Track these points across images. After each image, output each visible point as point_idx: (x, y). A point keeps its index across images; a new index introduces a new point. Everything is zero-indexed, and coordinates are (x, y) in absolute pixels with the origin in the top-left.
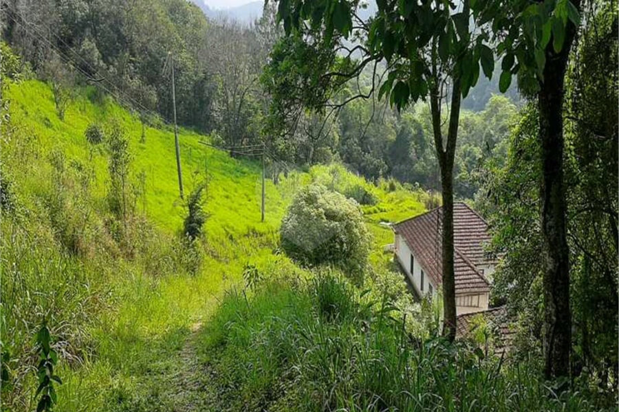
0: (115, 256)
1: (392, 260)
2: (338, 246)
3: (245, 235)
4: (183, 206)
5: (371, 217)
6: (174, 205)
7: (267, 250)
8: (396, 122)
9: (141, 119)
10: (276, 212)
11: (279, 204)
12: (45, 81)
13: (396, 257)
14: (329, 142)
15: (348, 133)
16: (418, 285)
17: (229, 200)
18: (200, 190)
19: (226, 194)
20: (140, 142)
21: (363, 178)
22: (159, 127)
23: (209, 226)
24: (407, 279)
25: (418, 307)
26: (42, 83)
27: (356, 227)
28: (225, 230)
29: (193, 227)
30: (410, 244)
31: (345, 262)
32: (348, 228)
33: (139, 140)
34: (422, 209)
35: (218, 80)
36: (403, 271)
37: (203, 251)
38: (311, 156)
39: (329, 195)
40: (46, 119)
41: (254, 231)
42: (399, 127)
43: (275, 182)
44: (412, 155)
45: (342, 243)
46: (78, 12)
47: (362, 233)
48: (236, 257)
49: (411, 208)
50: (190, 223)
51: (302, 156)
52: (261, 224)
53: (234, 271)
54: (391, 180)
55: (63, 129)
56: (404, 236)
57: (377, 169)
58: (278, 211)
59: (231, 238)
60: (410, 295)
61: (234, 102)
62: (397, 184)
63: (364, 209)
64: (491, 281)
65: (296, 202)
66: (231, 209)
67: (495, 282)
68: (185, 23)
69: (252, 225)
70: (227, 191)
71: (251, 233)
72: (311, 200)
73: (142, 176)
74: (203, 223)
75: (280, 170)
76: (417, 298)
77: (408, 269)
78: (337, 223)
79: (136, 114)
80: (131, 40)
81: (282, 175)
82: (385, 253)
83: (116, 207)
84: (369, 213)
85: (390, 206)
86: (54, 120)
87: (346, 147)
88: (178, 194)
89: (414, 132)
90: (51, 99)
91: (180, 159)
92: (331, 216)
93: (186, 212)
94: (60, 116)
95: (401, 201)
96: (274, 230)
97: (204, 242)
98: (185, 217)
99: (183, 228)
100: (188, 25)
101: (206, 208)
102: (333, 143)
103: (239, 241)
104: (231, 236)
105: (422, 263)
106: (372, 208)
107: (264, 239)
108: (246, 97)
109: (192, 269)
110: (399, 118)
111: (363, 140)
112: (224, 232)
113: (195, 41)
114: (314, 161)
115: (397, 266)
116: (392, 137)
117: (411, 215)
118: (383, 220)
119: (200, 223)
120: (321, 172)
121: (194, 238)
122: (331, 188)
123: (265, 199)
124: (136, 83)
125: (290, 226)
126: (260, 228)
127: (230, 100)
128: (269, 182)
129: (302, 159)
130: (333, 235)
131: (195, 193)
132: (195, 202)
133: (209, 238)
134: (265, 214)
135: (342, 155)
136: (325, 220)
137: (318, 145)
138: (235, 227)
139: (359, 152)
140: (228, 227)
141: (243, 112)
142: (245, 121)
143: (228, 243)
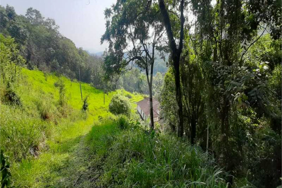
0: (60, 117)
1: (137, 111)
3: (100, 108)
5: (131, 101)
7: (106, 112)
9: (71, 80)
12: (41, 71)
13: (137, 110)
14: (120, 84)
15: (125, 82)
16: (143, 116)
17: (95, 100)
18: (87, 97)
19: (94, 98)
21: (129, 92)
22: (76, 82)
23: (90, 107)
24: (141, 115)
25: (143, 122)
26: (40, 71)
27: (128, 104)
29: (85, 108)
30: (140, 107)
31: (126, 113)
32: (126, 104)
33: (70, 85)
34: (143, 99)
35: (92, 70)
36: (139, 114)
37: (88, 113)
39: (121, 96)
40: (41, 81)
41: (102, 107)
42: (137, 80)
43: (108, 94)
44: (140, 86)
45: (125, 108)
46: (52, 52)
47: (130, 105)
48: (97, 114)
53: (96, 117)
54: (136, 92)
55: (46, 83)
56: (139, 105)
57: (132, 90)
59: (96, 109)
60: (141, 119)
61: (96, 75)
62: (137, 93)
63: (130, 99)
64: (159, 114)
65: (113, 99)
66: (96, 102)
67: (160, 114)
68: (83, 56)
72: (117, 98)
73: (70, 95)
75: (109, 91)
76: (143, 120)
77: (140, 113)
78: (123, 103)
79: (70, 79)
80: (68, 60)
81: (109, 92)
82: (135, 109)
83: (61, 103)
84: (131, 100)
85: (136, 98)
86: (44, 81)
88: (81, 99)
89: (140, 81)
90: (43, 76)
91: (82, 90)
92: (122, 101)
93: (83, 103)
94: (46, 80)
96: (107, 106)
97: (88, 111)
98: (83, 105)
99: (82, 108)
100: (84, 56)
101: (88, 102)
102: (122, 84)
103: (98, 110)
105: (144, 111)
106: (131, 99)
107: (105, 109)
108: (100, 73)
109: (85, 119)
110: (137, 78)
111: (129, 84)
113: (86, 60)
114: (117, 89)
115: (138, 112)
117: (140, 100)
118: (134, 102)
119: (87, 106)
120: (119, 91)
121: (85, 110)
122: (122, 95)
123: (105, 99)
124: (69, 71)
125: (111, 105)
126: (104, 106)
127: (95, 74)
128: (106, 95)
129: (114, 88)
130: (122, 106)
131: (85, 98)
132: (86, 100)
133: (90, 110)
134: (105, 103)
135: (124, 87)
136: (120, 103)
137: (118, 85)
138: (97, 106)
139: (128, 86)
140: (95, 107)
141: (99, 77)
142: (99, 80)
143: (95, 111)
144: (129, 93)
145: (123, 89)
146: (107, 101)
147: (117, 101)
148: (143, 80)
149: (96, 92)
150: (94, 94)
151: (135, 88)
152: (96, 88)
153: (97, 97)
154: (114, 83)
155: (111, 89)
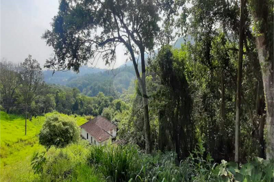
2: (69, 135)
3: (16, 143)
7: (29, 146)
8: (74, 99)
10: (32, 130)
11: (33, 127)
13: (81, 135)
14: (52, 106)
15: (58, 103)
17: (6, 130)
19: (5, 127)
28: (5, 142)
30: (87, 130)
32: (72, 127)
42: (75, 101)
44: (79, 107)
45: (70, 133)
48: (11, 153)
49: (83, 121)
52: (25, 136)
54: (75, 114)
56: (84, 128)
57: (69, 112)
58: (33, 130)
66: (7, 133)
69: (20, 138)
70: (5, 126)
71: (20, 141)
75: (33, 116)
77: (86, 138)
78: (68, 127)
87: (58, 107)
89: (79, 101)
95: (79, 119)
96: (32, 137)
102: (54, 106)
103: (13, 146)
104: (8, 144)
107: (27, 142)
112: (4, 143)
116: (73, 103)
117: (83, 123)
123: (27, 127)
126: (24, 138)
128: (28, 120)
129: (41, 112)
130: (67, 131)
134: (27, 132)
136: (63, 126)
137: (48, 107)
138: (10, 140)
139: (63, 109)
140: (6, 141)
141: (13, 96)
142: (15, 100)
143: (6, 148)
148: (83, 100)
149: (7, 119)
150: (4, 121)
151: (73, 110)
152: (8, 112)
153: (10, 125)
154: (42, 105)
155: (37, 112)
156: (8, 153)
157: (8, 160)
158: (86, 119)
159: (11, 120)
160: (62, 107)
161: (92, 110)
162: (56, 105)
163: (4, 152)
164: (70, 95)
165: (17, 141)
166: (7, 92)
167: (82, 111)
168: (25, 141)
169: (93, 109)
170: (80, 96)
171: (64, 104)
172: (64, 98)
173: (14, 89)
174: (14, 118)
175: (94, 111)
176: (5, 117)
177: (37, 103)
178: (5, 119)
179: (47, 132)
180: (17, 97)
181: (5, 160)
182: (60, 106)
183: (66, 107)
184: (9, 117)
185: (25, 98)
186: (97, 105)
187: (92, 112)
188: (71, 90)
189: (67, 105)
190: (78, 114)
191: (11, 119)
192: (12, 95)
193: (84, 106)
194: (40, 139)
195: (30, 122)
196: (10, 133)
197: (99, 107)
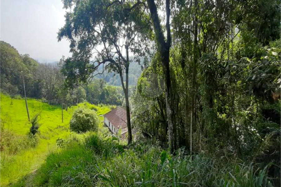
2: (90, 124)
3: (56, 128)
4: (29, 124)
6: (26, 124)
7: (65, 132)
9: (11, 97)
11: (68, 116)
13: (105, 123)
14: (83, 97)
15: (88, 94)
16: (111, 129)
17: (49, 118)
18: (37, 117)
19: (48, 116)
20: (11, 105)
22: (20, 99)
23: (41, 129)
27: (95, 117)
28: (48, 128)
29: (34, 130)
30: (108, 119)
31: (92, 128)
32: (92, 118)
33: (10, 104)
36: (107, 127)
37: (39, 138)
38: (78, 101)
39: (85, 110)
42: (102, 91)
43: (66, 110)
44: (106, 97)
45: (91, 123)
47: (97, 118)
50: (33, 129)
51: (75, 101)
52: (62, 123)
53: (53, 141)
54: (101, 104)
57: (97, 102)
59: (51, 130)
60: (110, 132)
63: (97, 112)
65: (75, 114)
66: (50, 121)
69: (59, 125)
71: (59, 127)
72: (81, 112)
74: (39, 128)
75: (68, 106)
76: (112, 133)
77: (108, 125)
78: (89, 117)
79: (9, 96)
81: (68, 108)
85: (102, 111)
87: (88, 97)
88: (27, 120)
89: (106, 92)
91: (28, 108)
92: (87, 115)
93: (31, 125)
95: (104, 109)
96: (67, 124)
97: (39, 135)
98: (30, 127)
99: (29, 132)
101: (39, 122)
103: (54, 131)
105: (112, 123)
107: (63, 128)
109: (34, 146)
110: (102, 89)
111: (93, 96)
114: (79, 102)
115: (105, 126)
116: (100, 94)
117: (107, 112)
118: (100, 115)
119: (37, 128)
120: (81, 105)
121: (34, 134)
123: (63, 116)
125: (73, 122)
126: (62, 125)
128: (64, 110)
129: (75, 102)
130: (88, 121)
131: (34, 118)
132: (35, 121)
133: (41, 133)
134: (63, 120)
135: (87, 100)
136: (85, 117)
137: (80, 98)
138: (52, 126)
139: (92, 98)
140: (50, 127)
141: (54, 91)
142: (55, 94)
143: (49, 132)
144: (93, 106)
145: (85, 102)
146: (66, 118)
147: (81, 116)
148: (109, 90)
149: (50, 109)
150: (47, 112)
151: (100, 99)
152: (50, 104)
153: (52, 115)
154: (75, 97)
155: (71, 103)
156: (51, 136)
157: (51, 141)
158: (110, 109)
159: (52, 111)
160: (91, 97)
161: (116, 99)
162: (86, 95)
163: (48, 136)
164: (97, 86)
165: (56, 127)
166: (49, 87)
167: (108, 101)
168: (62, 127)
169: (118, 98)
170: (106, 86)
171: (93, 95)
172: (93, 88)
173: (54, 85)
174: (55, 109)
175: (118, 100)
176: (49, 108)
177: (72, 95)
178: (48, 110)
179: (75, 122)
180: (57, 91)
181: (48, 141)
182: (90, 96)
183: (95, 97)
184: (51, 108)
185: (62, 92)
186: (121, 94)
187: (117, 101)
188: (98, 82)
189: (95, 95)
190: (104, 104)
191: (53, 109)
192: (52, 90)
193: (109, 96)
194: (70, 126)
195: (66, 111)
196: (52, 121)
197: (123, 97)
